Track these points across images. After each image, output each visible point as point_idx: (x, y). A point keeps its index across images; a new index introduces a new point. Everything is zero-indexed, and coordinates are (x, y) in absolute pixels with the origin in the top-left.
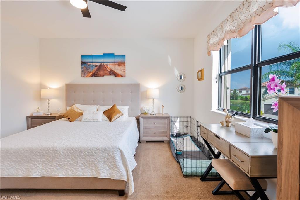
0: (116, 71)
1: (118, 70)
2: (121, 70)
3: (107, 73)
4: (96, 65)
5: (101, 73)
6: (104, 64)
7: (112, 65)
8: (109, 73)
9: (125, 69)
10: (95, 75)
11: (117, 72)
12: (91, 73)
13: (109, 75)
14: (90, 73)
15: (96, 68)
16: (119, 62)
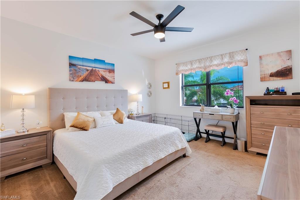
0: (107, 77)
1: (109, 76)
2: (111, 77)
3: (98, 79)
4: (88, 70)
5: (93, 78)
6: (95, 70)
7: (104, 71)
8: (100, 79)
9: (114, 77)
10: (86, 79)
11: (108, 79)
12: (82, 78)
13: (100, 81)
14: (80, 76)
15: (87, 73)
16: (110, 70)
